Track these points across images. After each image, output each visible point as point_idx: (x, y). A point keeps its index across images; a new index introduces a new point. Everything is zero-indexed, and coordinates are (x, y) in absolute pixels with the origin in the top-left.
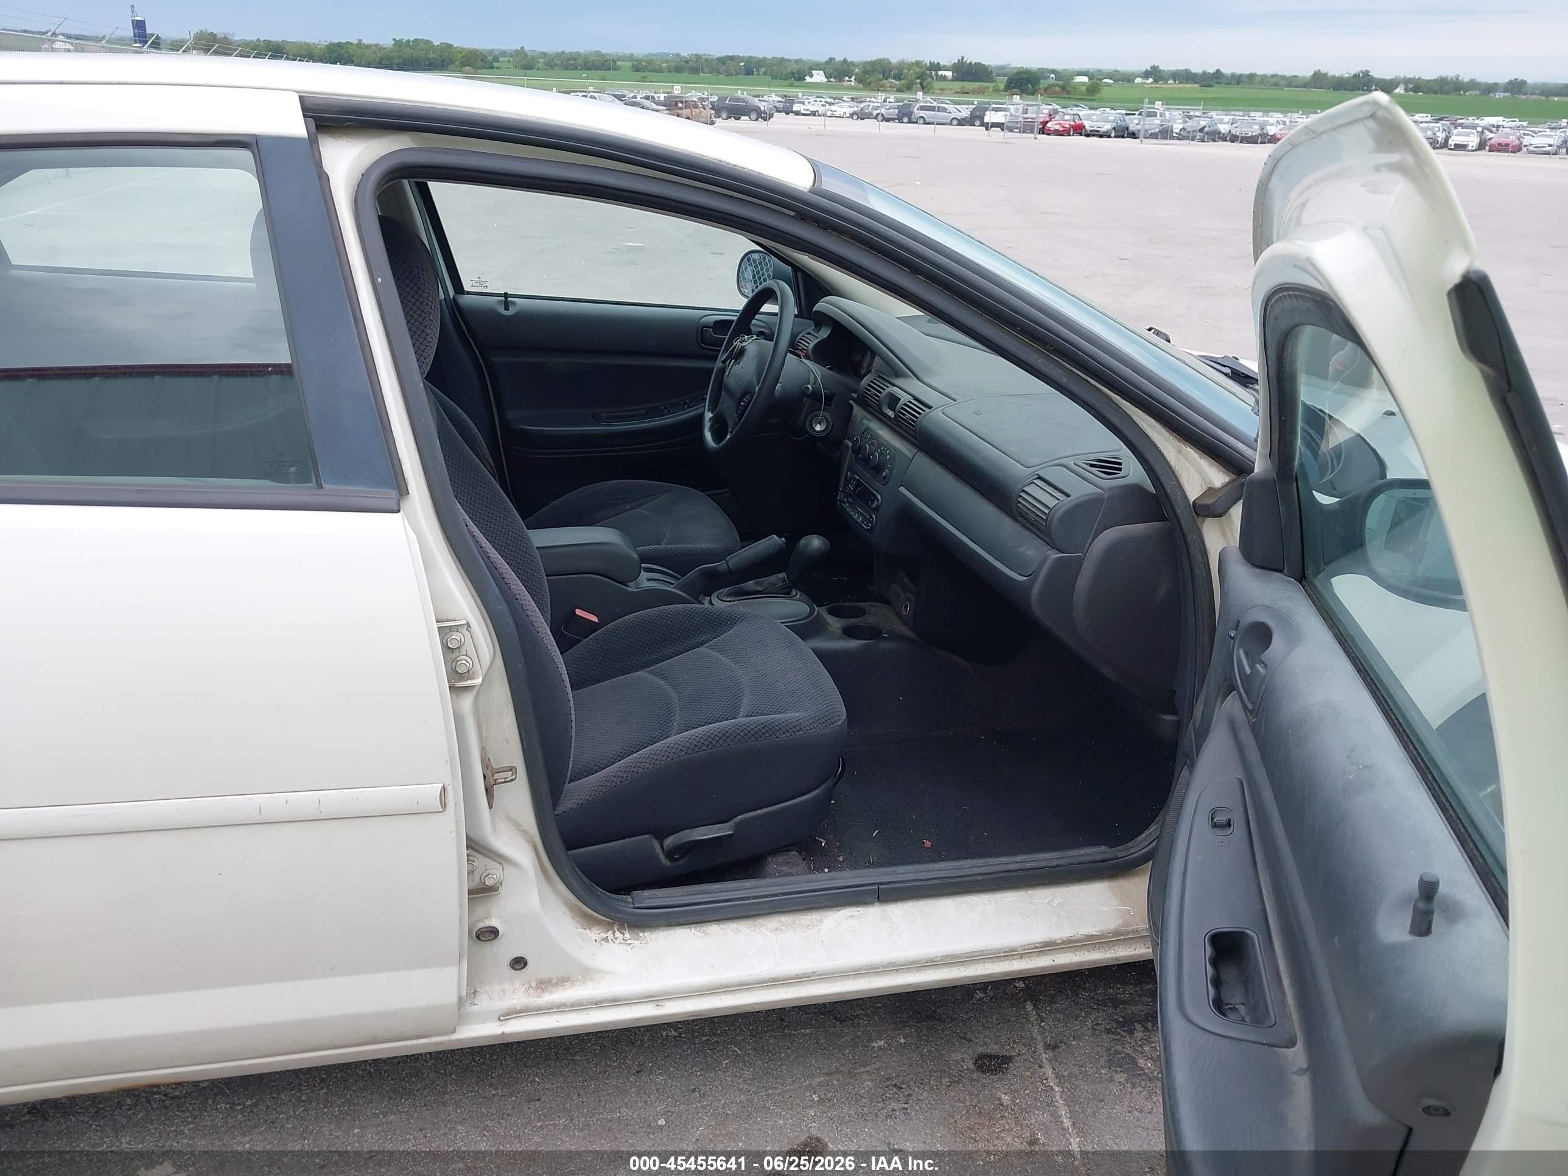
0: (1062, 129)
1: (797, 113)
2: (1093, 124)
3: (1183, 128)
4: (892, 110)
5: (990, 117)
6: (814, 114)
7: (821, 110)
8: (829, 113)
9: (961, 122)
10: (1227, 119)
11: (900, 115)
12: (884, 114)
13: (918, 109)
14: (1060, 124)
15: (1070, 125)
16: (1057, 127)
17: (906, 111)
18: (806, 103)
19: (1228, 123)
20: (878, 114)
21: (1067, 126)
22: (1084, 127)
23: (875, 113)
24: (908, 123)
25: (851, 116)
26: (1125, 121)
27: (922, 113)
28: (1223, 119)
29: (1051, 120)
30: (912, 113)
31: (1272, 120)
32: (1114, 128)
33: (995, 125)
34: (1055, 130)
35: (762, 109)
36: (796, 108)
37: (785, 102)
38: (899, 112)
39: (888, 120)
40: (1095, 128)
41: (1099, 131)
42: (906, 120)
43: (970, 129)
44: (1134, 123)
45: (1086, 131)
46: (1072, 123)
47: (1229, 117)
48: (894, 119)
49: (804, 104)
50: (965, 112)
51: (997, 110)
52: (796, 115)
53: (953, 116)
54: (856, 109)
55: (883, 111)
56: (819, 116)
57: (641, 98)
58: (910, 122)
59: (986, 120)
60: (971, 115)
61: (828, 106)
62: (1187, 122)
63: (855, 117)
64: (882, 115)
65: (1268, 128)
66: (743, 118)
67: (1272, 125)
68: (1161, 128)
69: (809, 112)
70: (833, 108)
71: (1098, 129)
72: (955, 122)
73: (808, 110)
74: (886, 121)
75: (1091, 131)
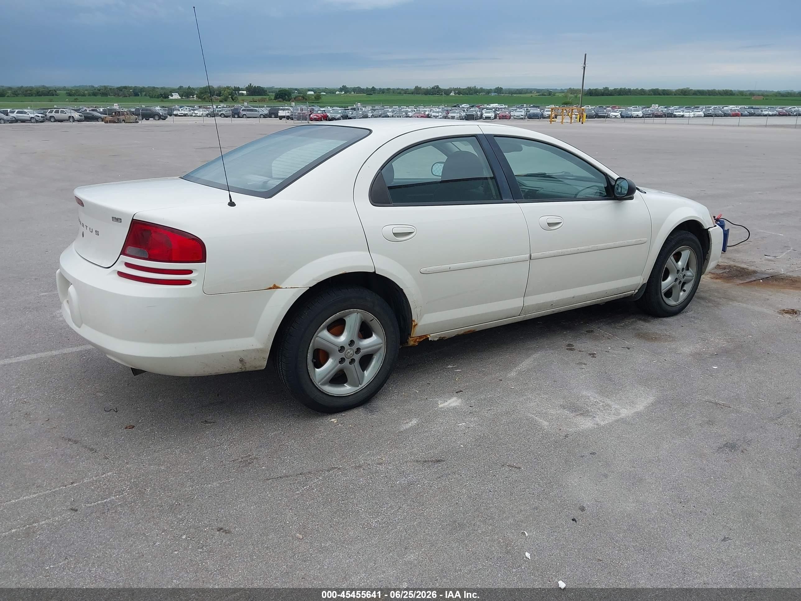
0: (318, 118)
1: (176, 115)
2: (332, 115)
3: (372, 115)
4: (229, 112)
5: (281, 113)
6: (185, 115)
7: (189, 113)
8: (194, 115)
9: (265, 116)
10: (390, 110)
11: (233, 114)
12: (225, 114)
13: (242, 111)
14: (316, 115)
15: (321, 115)
16: (315, 117)
17: (236, 112)
18: (180, 110)
19: (391, 112)
20: (222, 114)
21: (320, 116)
22: (328, 116)
23: (220, 113)
24: (237, 118)
25: (207, 115)
26: (346, 113)
27: (244, 113)
28: (388, 110)
29: (312, 114)
30: (239, 113)
31: (409, 110)
32: (342, 116)
33: (284, 117)
34: (315, 118)
35: (161, 114)
36: (175, 113)
37: (168, 110)
38: (232, 113)
39: (227, 117)
40: (333, 117)
41: (335, 118)
42: (236, 116)
43: (270, 120)
44: (350, 113)
45: (329, 118)
46: (322, 115)
47: (391, 109)
48: (229, 116)
49: (179, 111)
50: (266, 111)
51: (284, 110)
52: (175, 116)
53: (260, 113)
54: (208, 112)
55: (224, 112)
56: (188, 116)
57: (89, 111)
58: (239, 117)
59: (279, 114)
60: (269, 112)
61: (192, 111)
62: (373, 112)
63: (209, 116)
64: (224, 114)
65: (409, 113)
66: (150, 119)
67: (410, 112)
68: (363, 115)
69: (183, 115)
70: (196, 112)
71: (335, 117)
72: (262, 116)
73: (182, 113)
74: (226, 117)
75: (331, 118)
